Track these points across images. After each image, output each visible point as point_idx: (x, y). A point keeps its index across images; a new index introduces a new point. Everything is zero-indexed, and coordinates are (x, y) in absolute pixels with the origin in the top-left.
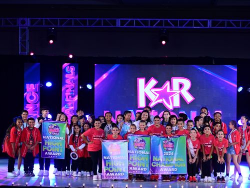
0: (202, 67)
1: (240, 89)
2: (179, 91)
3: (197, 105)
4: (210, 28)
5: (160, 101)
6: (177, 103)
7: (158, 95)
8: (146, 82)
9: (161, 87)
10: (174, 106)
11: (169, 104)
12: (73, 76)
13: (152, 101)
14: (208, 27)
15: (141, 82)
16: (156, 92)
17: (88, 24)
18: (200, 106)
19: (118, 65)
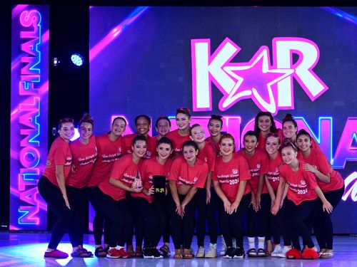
2: (292, 71)
3: (337, 104)
6: (286, 100)
7: (241, 80)
8: (213, 50)
9: (248, 61)
11: (268, 101)
15: (201, 49)
18: (342, 104)
19: (147, 7)
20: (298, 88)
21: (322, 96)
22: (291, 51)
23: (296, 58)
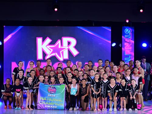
0: (85, 28)
1: (114, 45)
2: (68, 47)
3: (82, 57)
5: (54, 54)
6: (66, 56)
7: (52, 50)
8: (43, 41)
9: (54, 44)
10: (64, 58)
11: (60, 57)
13: (48, 55)
15: (39, 40)
16: (51, 48)
18: (84, 57)
19: (22, 26)
20: (70, 53)
22: (68, 41)
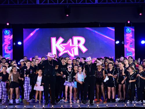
0: (92, 29)
2: (78, 45)
4: (96, 4)
8: (57, 40)
9: (66, 43)
11: (72, 53)
12: (9, 37)
14: (96, 3)
16: (63, 46)
17: (18, 3)
19: (38, 29)
20: (80, 50)
21: (86, 52)
22: (78, 40)
23: (79, 42)
